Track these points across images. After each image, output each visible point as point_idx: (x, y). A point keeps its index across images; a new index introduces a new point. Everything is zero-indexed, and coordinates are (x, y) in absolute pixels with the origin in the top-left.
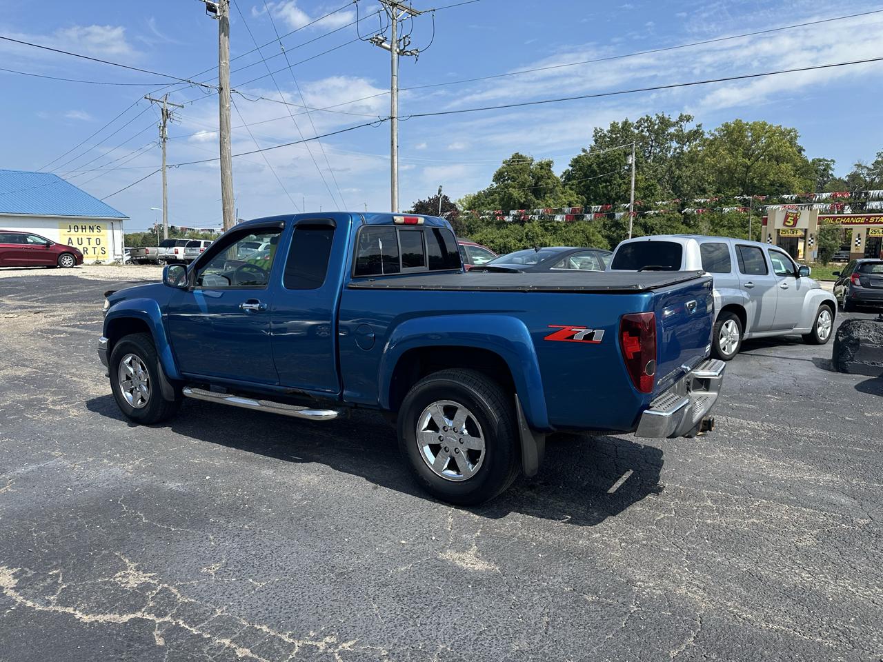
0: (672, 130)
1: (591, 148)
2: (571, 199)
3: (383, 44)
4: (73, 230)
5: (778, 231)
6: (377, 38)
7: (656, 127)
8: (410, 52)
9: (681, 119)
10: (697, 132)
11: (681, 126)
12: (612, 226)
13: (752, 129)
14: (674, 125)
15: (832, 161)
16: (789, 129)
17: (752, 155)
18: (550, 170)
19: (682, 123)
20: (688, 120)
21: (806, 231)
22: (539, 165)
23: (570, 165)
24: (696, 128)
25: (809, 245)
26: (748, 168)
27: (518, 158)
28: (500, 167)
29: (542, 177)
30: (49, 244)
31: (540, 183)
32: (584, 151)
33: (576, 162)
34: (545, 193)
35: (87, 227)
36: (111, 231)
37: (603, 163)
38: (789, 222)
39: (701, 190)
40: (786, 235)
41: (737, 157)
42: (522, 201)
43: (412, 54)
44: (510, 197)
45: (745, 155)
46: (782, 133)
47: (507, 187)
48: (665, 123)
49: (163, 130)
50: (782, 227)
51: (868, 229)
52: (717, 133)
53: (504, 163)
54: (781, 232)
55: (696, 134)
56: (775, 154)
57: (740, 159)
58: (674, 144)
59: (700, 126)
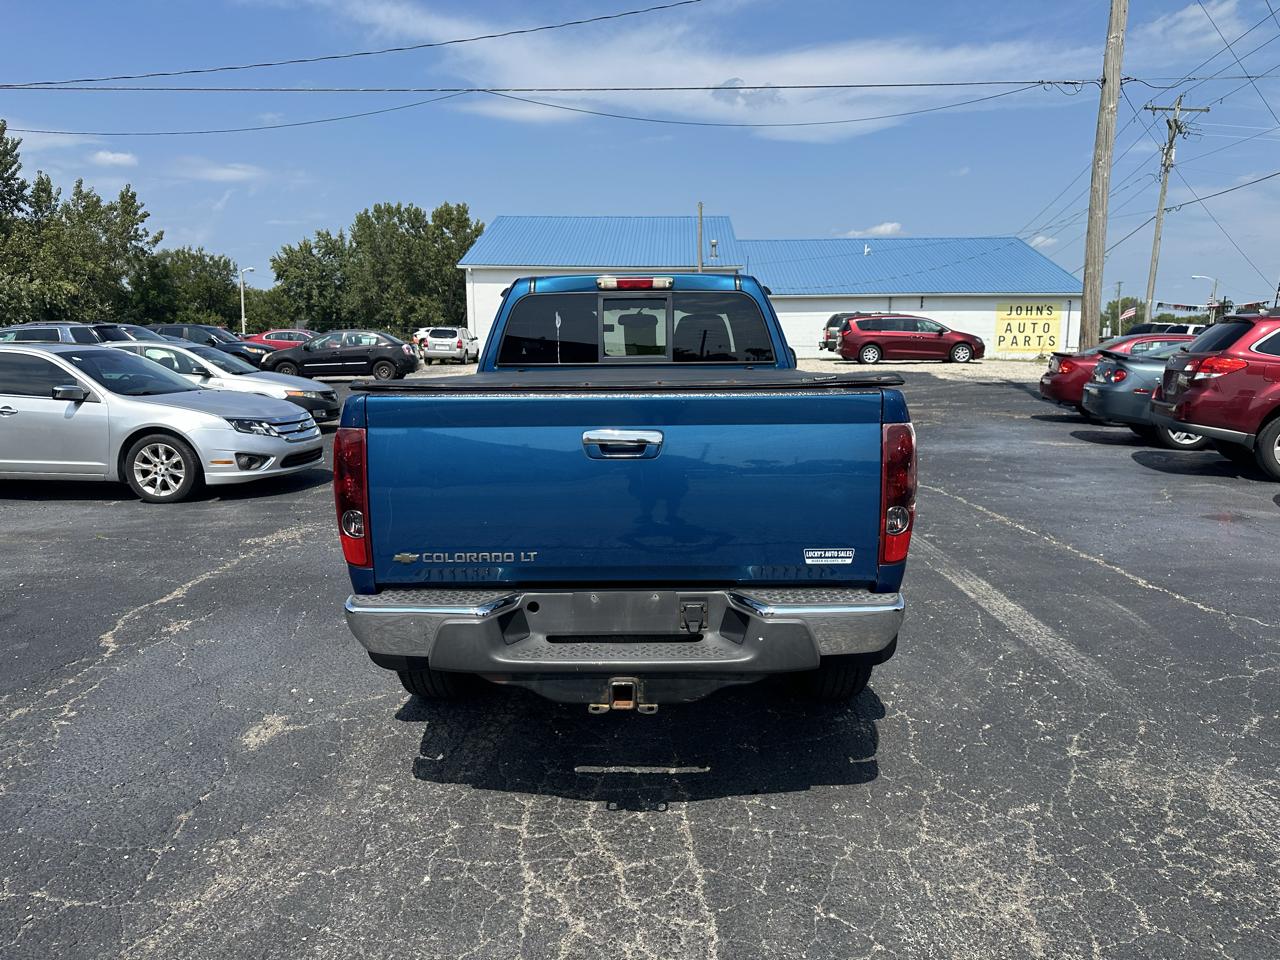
4: (1014, 312)
30: (941, 331)
35: (1035, 308)
36: (1067, 312)
49: (1166, 154)
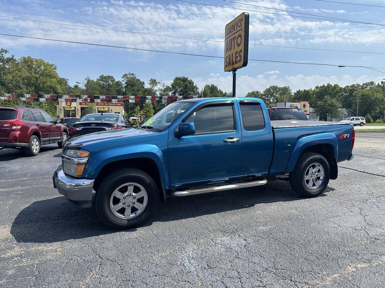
5: (64, 107)
9: (2, 51)
10: (12, 59)
11: (2, 55)
13: (36, 62)
15: (67, 79)
16: (52, 64)
17: (38, 73)
20: (6, 52)
21: (75, 108)
24: (11, 57)
25: (77, 113)
26: (37, 79)
38: (68, 104)
40: (68, 109)
41: (31, 74)
45: (35, 73)
46: (50, 65)
50: (65, 106)
51: (98, 108)
54: (65, 108)
55: (9, 60)
56: (48, 74)
57: (34, 75)
59: (13, 56)
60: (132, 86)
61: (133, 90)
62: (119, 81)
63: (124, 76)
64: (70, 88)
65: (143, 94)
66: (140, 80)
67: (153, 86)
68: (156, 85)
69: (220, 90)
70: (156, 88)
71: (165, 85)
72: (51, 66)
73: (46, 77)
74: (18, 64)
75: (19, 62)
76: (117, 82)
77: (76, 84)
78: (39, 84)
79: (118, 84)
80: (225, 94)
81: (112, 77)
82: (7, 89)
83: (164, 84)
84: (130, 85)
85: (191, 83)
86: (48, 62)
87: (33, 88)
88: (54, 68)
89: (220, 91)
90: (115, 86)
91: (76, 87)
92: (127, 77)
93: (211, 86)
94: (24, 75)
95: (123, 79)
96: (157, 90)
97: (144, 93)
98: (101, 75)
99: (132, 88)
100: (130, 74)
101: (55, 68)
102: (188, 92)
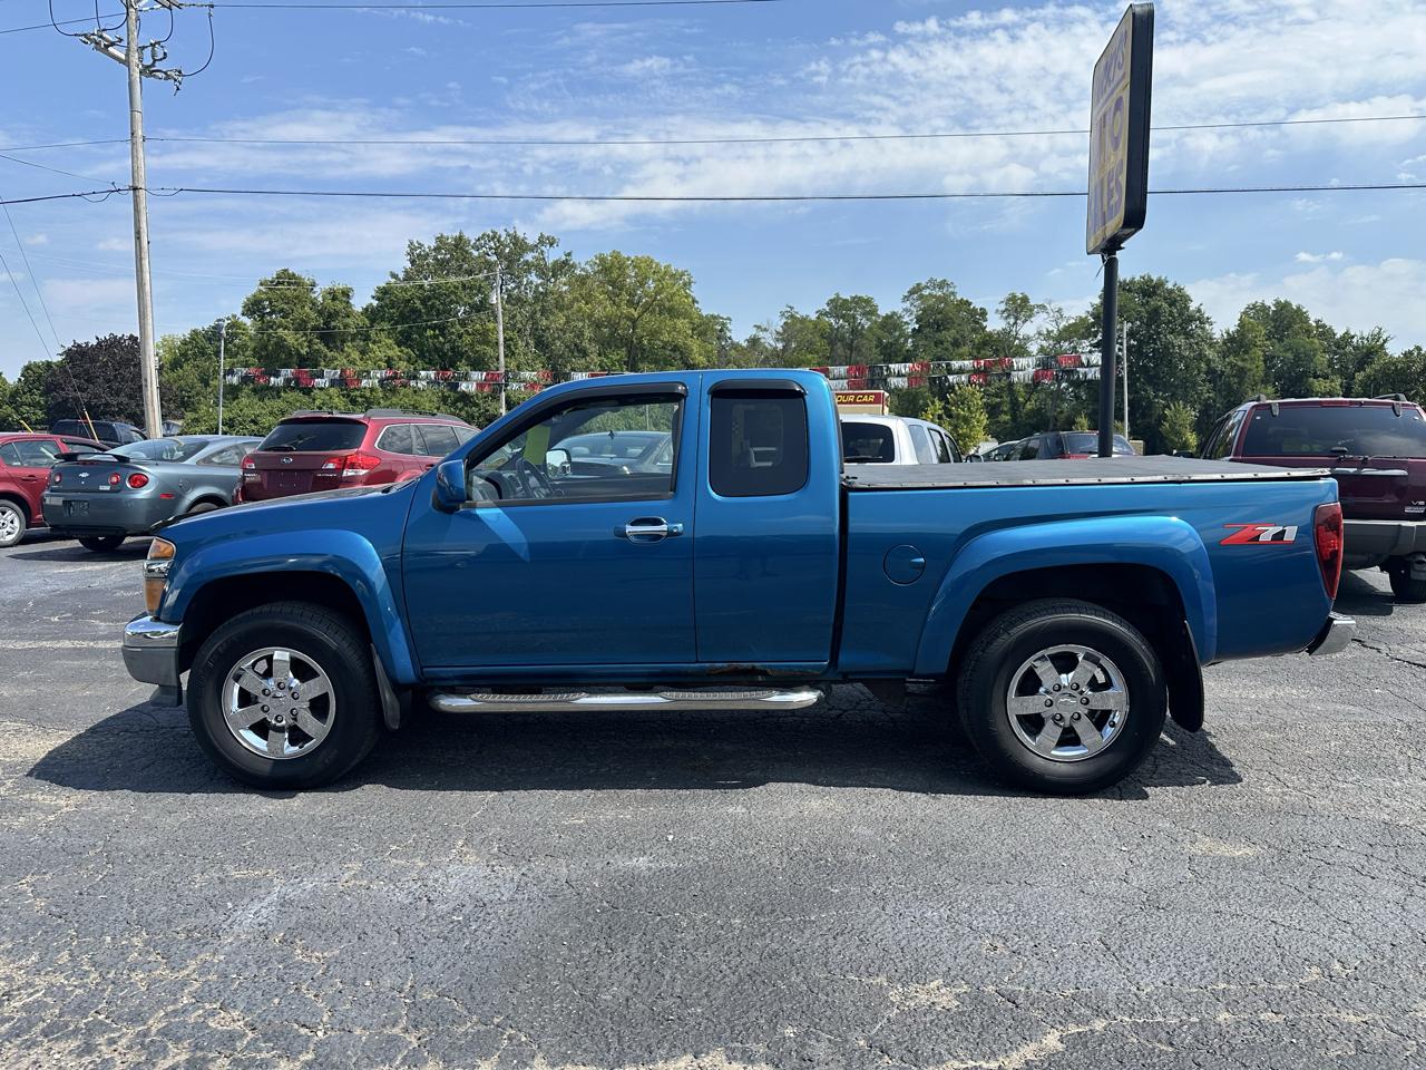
0: (529, 257)
1: (406, 272)
2: (390, 353)
3: (110, 49)
6: (101, 37)
7: (507, 250)
8: (165, 73)
9: (542, 240)
10: (565, 263)
11: (542, 252)
12: (456, 401)
13: (635, 267)
14: (533, 248)
15: (729, 319)
16: (680, 270)
17: (638, 304)
18: (348, 302)
19: (543, 248)
20: (551, 244)
22: (330, 293)
23: (373, 297)
24: (564, 258)
26: (634, 322)
27: (286, 278)
28: (254, 291)
29: (337, 313)
31: (333, 324)
32: (394, 276)
33: (383, 293)
34: (343, 341)
37: (430, 298)
39: (579, 351)
41: (618, 306)
42: (303, 352)
43: (168, 77)
44: (280, 343)
45: (630, 303)
46: (673, 276)
47: (271, 325)
48: (519, 245)
52: (588, 267)
53: (261, 284)
55: (563, 266)
56: (667, 304)
57: (625, 309)
58: (534, 278)
59: (569, 254)
60: (939, 326)
61: (938, 343)
62: (894, 313)
63: (912, 292)
64: (735, 346)
65: (975, 354)
66: (970, 304)
67: (1015, 323)
68: (1030, 316)
69: (1317, 322)
70: (1027, 329)
71: (1066, 314)
72: (675, 277)
73: (660, 314)
74: (583, 280)
75: (587, 272)
76: (888, 317)
77: (754, 332)
78: (640, 339)
79: (891, 323)
80: (1343, 338)
81: (868, 301)
82: (549, 358)
83: (1059, 311)
84: (929, 325)
85: (1178, 299)
86: (669, 266)
87: (623, 352)
88: (685, 284)
89: (1318, 327)
90: (879, 332)
91: (754, 342)
92: (921, 297)
93: (1273, 308)
94: (599, 313)
95: (907, 305)
96: (1032, 335)
97: (979, 353)
98: (833, 297)
99: (937, 335)
100: (933, 284)
101: (687, 285)
102: (1160, 339)
